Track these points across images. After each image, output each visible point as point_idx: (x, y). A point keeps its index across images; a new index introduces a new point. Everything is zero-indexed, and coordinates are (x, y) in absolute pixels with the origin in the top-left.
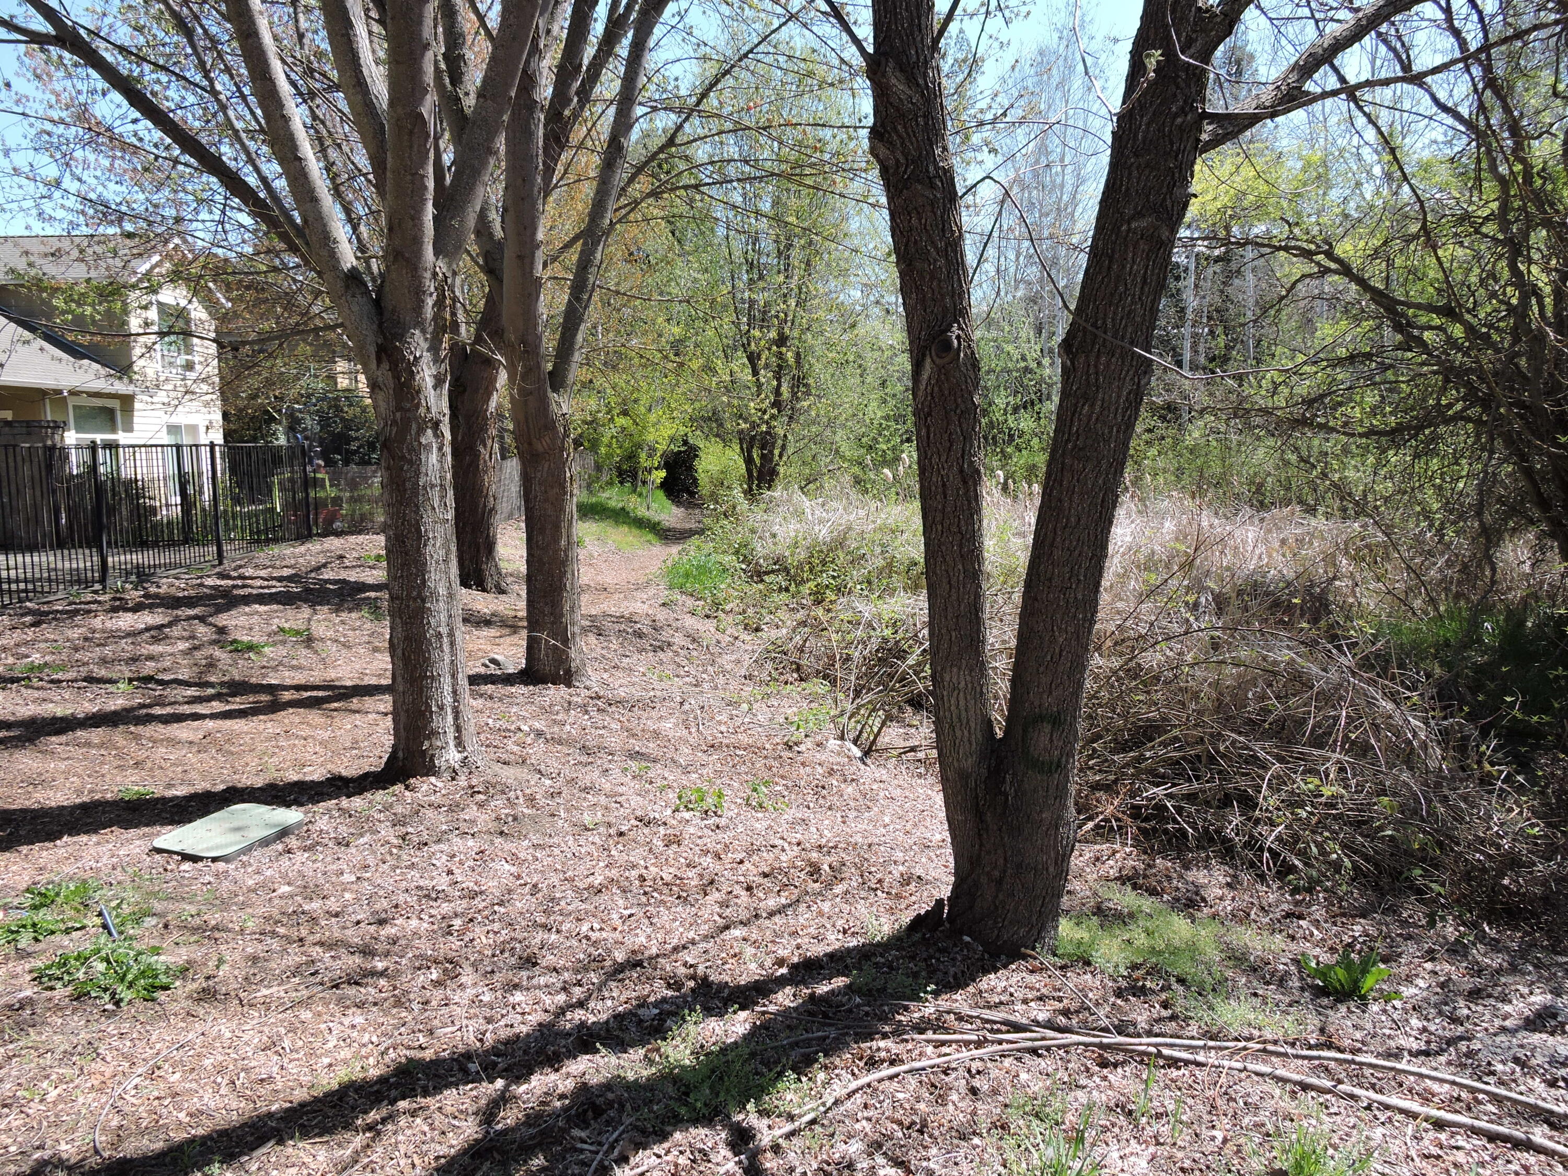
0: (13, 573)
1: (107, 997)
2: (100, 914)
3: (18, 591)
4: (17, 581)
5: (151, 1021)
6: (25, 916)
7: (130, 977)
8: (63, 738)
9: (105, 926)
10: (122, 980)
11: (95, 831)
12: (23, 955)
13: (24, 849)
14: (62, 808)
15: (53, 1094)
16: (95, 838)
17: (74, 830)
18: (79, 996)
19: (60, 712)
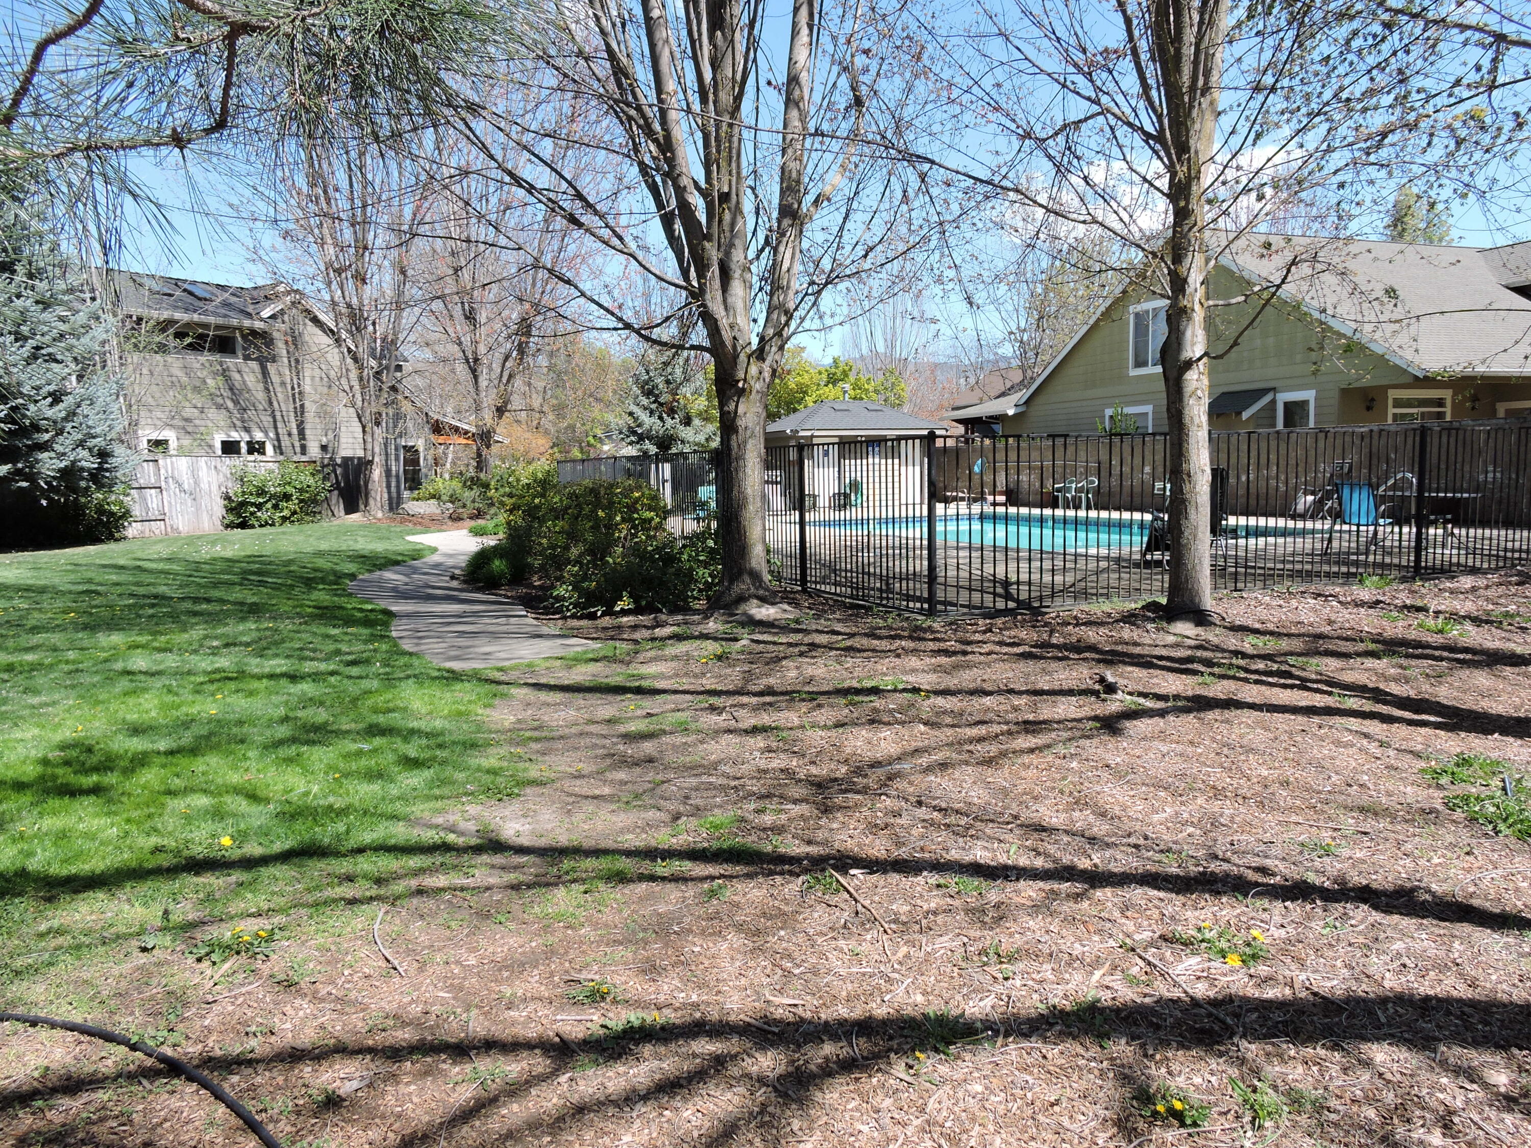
0: (1510, 545)
1: (1490, 827)
2: (1503, 781)
3: (1512, 559)
4: (1513, 551)
5: (1519, 852)
6: (1451, 767)
7: (1511, 821)
8: (1516, 670)
9: (1504, 789)
10: (1505, 820)
11: (1521, 738)
12: (1439, 787)
13: (1463, 734)
14: (1500, 716)
15: (1436, 860)
16: (1519, 742)
17: (1504, 732)
18: (1473, 820)
19: (1519, 650)
